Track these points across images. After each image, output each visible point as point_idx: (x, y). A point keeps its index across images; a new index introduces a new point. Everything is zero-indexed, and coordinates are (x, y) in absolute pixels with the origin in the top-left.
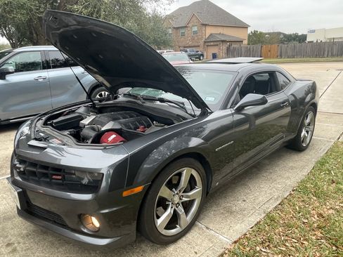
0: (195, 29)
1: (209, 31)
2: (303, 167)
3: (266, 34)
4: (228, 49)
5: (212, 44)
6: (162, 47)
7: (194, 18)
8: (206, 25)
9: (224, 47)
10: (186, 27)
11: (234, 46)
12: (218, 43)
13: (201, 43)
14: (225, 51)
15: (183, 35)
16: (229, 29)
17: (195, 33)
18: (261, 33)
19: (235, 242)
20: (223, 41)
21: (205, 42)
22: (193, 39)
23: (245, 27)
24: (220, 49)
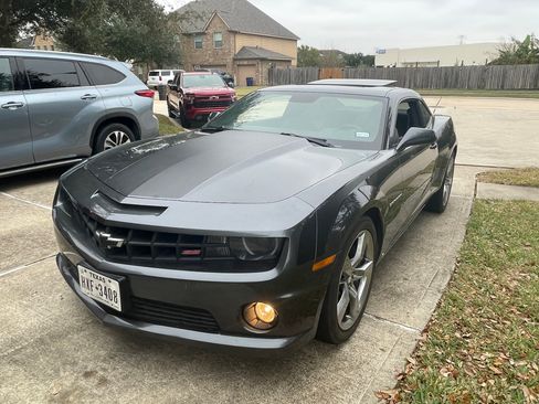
0: (218, 37)
1: (240, 42)
2: (454, 233)
3: (321, 52)
4: (270, 72)
5: (246, 63)
6: (164, 65)
7: (216, 21)
8: (235, 33)
9: (264, 69)
10: (204, 34)
11: (279, 67)
12: (255, 62)
13: (229, 60)
14: (265, 74)
15: (199, 46)
16: (271, 41)
17: (218, 44)
18: (314, 50)
19: (425, 331)
20: (263, 60)
21: (235, 60)
22: (215, 54)
23: (293, 39)
24: (258, 71)
